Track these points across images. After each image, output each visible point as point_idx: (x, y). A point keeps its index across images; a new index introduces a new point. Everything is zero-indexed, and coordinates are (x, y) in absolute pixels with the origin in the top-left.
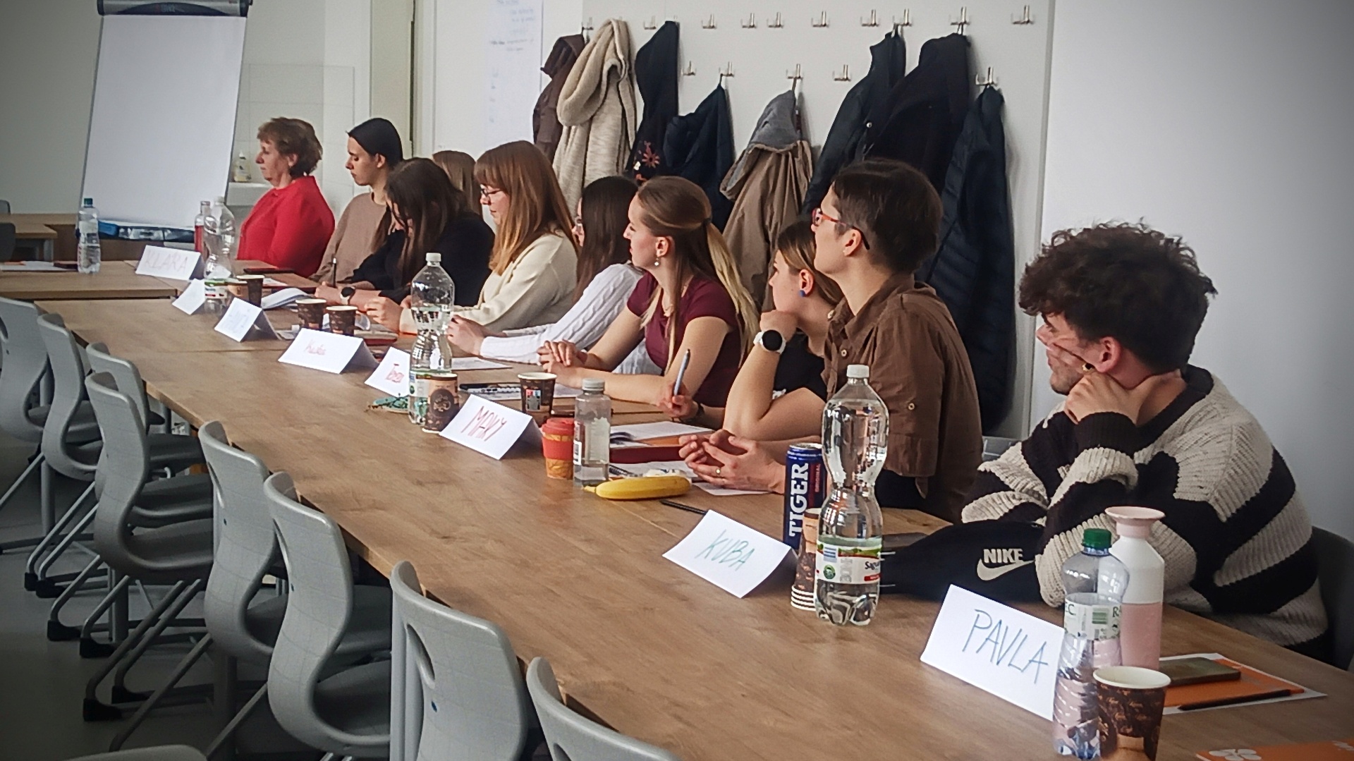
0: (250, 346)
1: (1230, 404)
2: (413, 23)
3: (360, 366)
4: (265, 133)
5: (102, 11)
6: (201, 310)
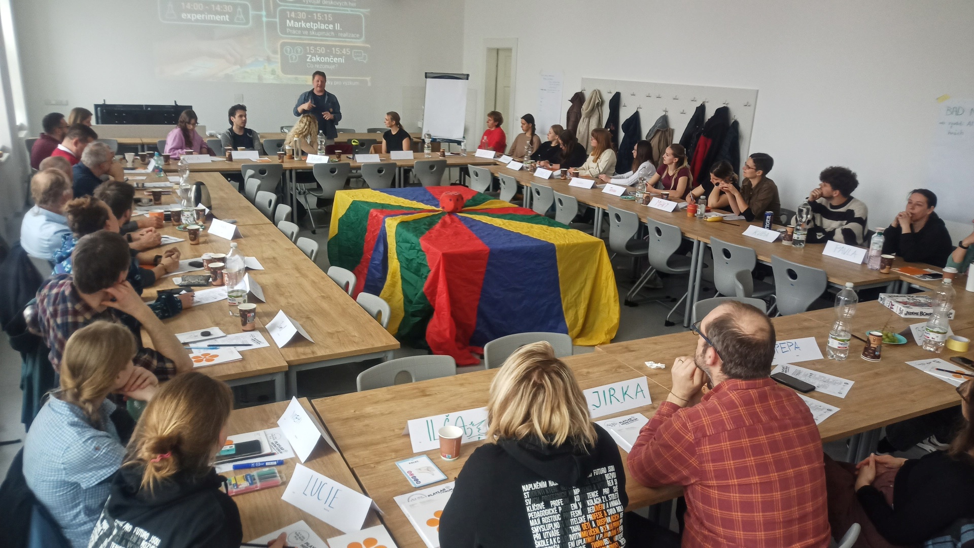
5: (426, 77)
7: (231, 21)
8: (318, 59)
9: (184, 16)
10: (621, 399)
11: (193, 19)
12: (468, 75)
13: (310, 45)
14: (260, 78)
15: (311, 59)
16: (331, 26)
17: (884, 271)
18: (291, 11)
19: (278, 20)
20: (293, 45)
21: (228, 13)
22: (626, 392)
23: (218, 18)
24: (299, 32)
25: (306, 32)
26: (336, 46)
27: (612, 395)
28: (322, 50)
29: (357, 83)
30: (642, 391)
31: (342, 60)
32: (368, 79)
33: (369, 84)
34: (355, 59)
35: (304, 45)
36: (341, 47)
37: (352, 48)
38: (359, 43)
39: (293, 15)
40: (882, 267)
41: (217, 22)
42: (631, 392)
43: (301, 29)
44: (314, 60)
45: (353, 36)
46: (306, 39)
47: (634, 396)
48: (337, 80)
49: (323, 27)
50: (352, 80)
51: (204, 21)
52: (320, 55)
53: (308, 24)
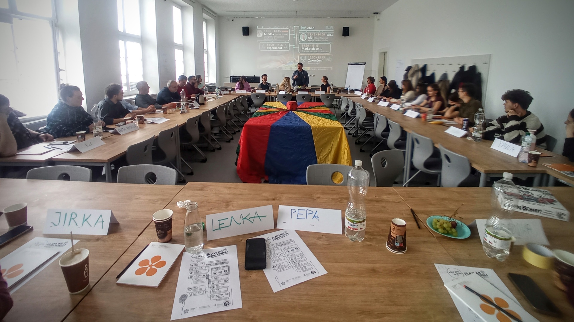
0: (373, 103)
1: (534, 116)
2: (384, 65)
3: (389, 106)
4: (368, 78)
5: (348, 65)
6: (365, 99)
7: (283, 49)
8: (312, 61)
9: (267, 48)
10: (80, 224)
11: (270, 49)
12: (365, 63)
13: (310, 56)
14: (291, 68)
15: (310, 61)
16: (318, 49)
17: (531, 164)
18: (303, 44)
19: (299, 48)
20: (304, 56)
21: (282, 46)
22: (87, 219)
23: (278, 48)
24: (306, 51)
25: (309, 51)
26: (319, 56)
27: (73, 219)
28: (314, 58)
29: (327, 69)
30: (103, 222)
31: (322, 61)
32: (331, 67)
33: (332, 69)
34: (327, 60)
35: (308, 56)
36: (322, 56)
37: (325, 56)
38: (328, 54)
39: (304, 46)
40: (530, 161)
41: (278, 49)
42: (92, 221)
43: (307, 50)
44: (311, 61)
45: (326, 52)
46: (308, 54)
47: (93, 225)
48: (319, 68)
49: (315, 49)
50: (325, 68)
51: (274, 49)
52: (313, 59)
53: (309, 49)
